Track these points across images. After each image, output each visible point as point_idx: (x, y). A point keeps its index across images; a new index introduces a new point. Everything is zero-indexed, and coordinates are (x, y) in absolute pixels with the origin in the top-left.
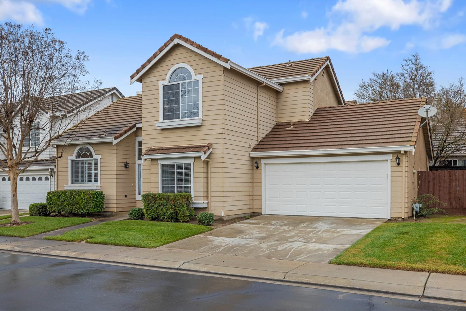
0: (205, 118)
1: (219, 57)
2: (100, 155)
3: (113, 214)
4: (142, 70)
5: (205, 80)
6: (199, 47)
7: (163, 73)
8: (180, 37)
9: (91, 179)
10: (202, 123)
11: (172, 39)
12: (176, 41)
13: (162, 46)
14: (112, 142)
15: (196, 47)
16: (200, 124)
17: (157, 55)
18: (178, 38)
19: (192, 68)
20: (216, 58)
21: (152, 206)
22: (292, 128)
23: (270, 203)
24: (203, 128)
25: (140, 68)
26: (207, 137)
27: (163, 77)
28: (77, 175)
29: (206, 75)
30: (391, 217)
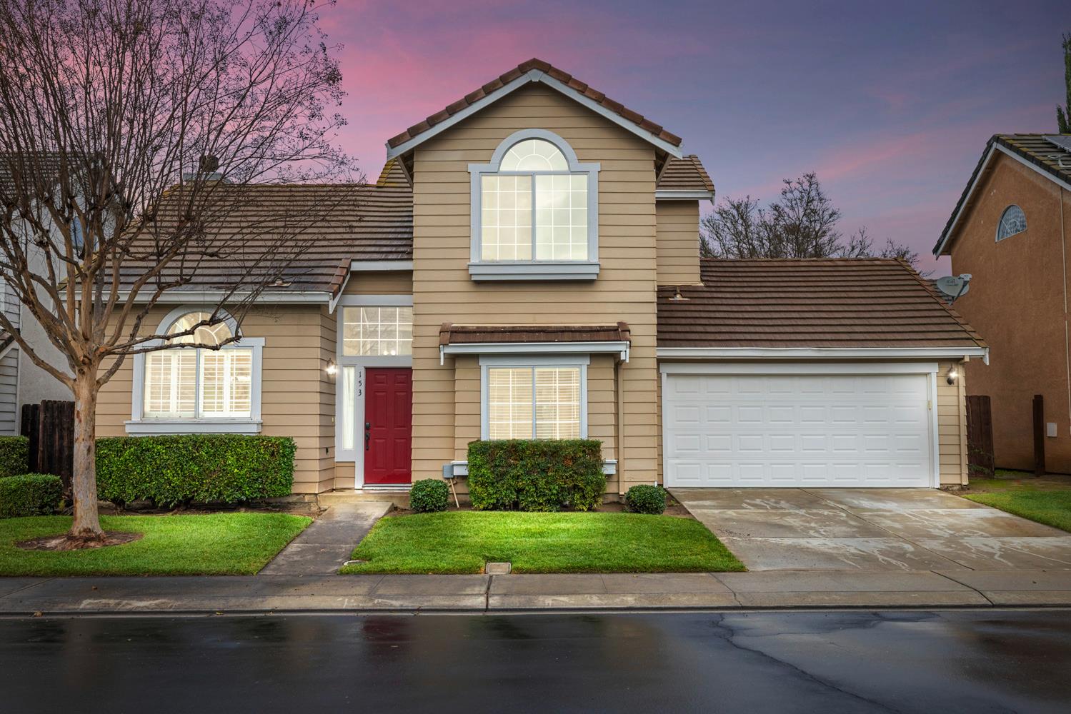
0: (605, 264)
1: (656, 130)
2: (264, 339)
3: (306, 501)
4: (427, 130)
5: (605, 176)
6: (601, 99)
7: (485, 144)
8: (546, 68)
9: (222, 403)
10: (597, 274)
11: (523, 69)
12: (535, 76)
13: (494, 79)
14: (328, 305)
15: (594, 97)
16: (595, 277)
17: (477, 99)
18: (541, 70)
19: (570, 144)
20: (648, 130)
21: (503, 474)
22: (678, 297)
23: (677, 461)
24: (603, 286)
25: (424, 122)
26: (611, 308)
27: (482, 155)
28: (164, 393)
29: (607, 165)
30: (941, 484)
